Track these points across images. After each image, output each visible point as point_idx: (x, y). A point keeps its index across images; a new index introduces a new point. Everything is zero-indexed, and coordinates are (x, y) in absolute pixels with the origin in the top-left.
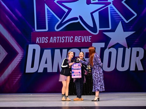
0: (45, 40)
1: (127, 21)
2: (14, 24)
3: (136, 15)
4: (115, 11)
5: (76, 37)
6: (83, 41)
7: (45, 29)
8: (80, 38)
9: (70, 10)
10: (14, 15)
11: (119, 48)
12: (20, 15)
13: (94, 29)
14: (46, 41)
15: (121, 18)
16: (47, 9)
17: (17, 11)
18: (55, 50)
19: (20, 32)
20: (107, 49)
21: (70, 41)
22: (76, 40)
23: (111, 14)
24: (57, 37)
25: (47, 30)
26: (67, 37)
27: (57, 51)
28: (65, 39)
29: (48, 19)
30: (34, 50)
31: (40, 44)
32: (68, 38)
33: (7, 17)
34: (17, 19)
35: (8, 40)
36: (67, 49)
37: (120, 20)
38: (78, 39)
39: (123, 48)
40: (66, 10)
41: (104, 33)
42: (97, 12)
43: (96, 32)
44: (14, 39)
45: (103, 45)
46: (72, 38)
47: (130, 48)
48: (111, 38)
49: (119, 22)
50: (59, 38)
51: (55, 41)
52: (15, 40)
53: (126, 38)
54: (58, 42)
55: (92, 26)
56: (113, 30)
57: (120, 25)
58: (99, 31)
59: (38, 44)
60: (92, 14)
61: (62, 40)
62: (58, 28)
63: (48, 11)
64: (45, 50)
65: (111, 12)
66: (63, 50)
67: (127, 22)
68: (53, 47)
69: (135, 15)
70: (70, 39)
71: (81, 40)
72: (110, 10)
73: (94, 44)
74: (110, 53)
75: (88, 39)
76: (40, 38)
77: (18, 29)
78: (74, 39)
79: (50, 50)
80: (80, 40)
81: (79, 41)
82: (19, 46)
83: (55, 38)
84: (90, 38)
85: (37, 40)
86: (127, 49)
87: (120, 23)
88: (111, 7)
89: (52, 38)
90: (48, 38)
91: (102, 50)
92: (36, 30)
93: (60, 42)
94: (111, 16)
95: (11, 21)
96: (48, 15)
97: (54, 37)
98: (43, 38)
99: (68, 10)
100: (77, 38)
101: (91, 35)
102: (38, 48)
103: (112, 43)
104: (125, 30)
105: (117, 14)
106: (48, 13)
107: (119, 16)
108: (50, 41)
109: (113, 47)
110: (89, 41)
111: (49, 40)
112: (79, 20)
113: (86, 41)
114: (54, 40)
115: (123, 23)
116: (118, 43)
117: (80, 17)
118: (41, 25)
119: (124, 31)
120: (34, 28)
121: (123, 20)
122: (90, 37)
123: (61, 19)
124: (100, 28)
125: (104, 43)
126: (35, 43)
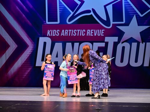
0: (57, 33)
1: (142, 14)
2: (24, 16)
4: (130, 5)
5: (88, 30)
6: (95, 35)
7: (57, 21)
8: (93, 31)
10: (24, 7)
11: (133, 43)
12: (31, 6)
13: (107, 22)
14: (58, 34)
15: (135, 11)
16: (59, 1)
17: (28, 2)
18: (67, 43)
19: (31, 24)
20: (120, 43)
21: (83, 35)
22: (88, 34)
23: (125, 7)
24: (69, 30)
25: (58, 22)
26: (79, 30)
27: (69, 45)
28: (77, 32)
29: (60, 12)
32: (80, 31)
33: (18, 8)
34: (28, 11)
35: (18, 32)
36: (78, 43)
37: (134, 13)
38: (90, 33)
39: (137, 43)
41: (117, 27)
42: (111, 5)
43: (109, 26)
45: (116, 39)
46: (84, 31)
47: (144, 43)
48: (124, 33)
49: (134, 16)
50: (71, 32)
51: (66, 34)
52: (25, 33)
54: (69, 35)
55: (106, 20)
56: (127, 24)
57: (134, 19)
58: (113, 24)
59: (49, 37)
60: (105, 6)
61: (74, 33)
62: (70, 20)
63: (60, 3)
64: (56, 43)
65: (125, 5)
66: (75, 43)
67: (141, 16)
68: (64, 40)
69: (149, 9)
70: (82, 33)
71: (93, 34)
72: (125, 3)
73: (107, 39)
74: (123, 48)
75: (101, 33)
76: (51, 31)
77: (29, 22)
78: (86, 33)
79: (61, 43)
80: (92, 34)
81: (91, 35)
82: (30, 38)
83: (67, 31)
84: (103, 31)
85: (48, 33)
86: (141, 44)
89: (63, 31)
90: (59, 31)
91: (115, 44)
92: (48, 23)
93: (72, 35)
94: (125, 9)
95: (22, 13)
96: (60, 7)
97: (66, 30)
98: (54, 30)
99: (80, 2)
100: (90, 32)
101: (103, 28)
102: (48, 41)
103: (125, 37)
104: (140, 24)
105: (132, 7)
106: (60, 5)
107: (134, 9)
108: (62, 34)
109: (126, 41)
110: (102, 35)
111: (60, 33)
112: (92, 13)
113: (98, 35)
114: (66, 33)
115: (138, 16)
116: (132, 38)
117: (93, 10)
118: (53, 18)
119: (138, 25)
120: (46, 21)
121: (137, 13)
122: (102, 30)
123: (73, 11)
124: (113, 22)
125: (118, 37)
126: (46, 36)
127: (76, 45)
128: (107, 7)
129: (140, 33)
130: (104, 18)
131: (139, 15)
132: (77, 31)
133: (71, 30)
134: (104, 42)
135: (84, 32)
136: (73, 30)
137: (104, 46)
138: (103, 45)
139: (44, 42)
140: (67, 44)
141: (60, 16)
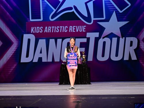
0: (40, 30)
1: (121, 11)
2: (8, 14)
3: (130, 4)
5: (70, 27)
6: (77, 31)
7: (40, 18)
8: (75, 28)
10: (8, 5)
11: (113, 38)
12: (15, 4)
13: (88, 19)
14: (41, 31)
15: (115, 7)
19: (15, 22)
20: (101, 39)
21: (65, 31)
22: (71, 30)
23: (105, 4)
24: (52, 27)
25: (42, 19)
26: (61, 27)
27: (52, 41)
29: (43, 9)
31: (35, 34)
32: (62, 28)
33: (2, 6)
34: (12, 9)
37: (114, 10)
38: (72, 29)
39: (117, 38)
41: (98, 23)
42: (92, 3)
43: (90, 22)
44: (8, 29)
45: (97, 34)
46: (66, 27)
47: (124, 38)
48: (105, 28)
49: (113, 12)
50: (54, 28)
51: (49, 31)
54: (52, 32)
55: (87, 17)
56: (107, 20)
57: (114, 15)
58: (94, 20)
59: (32, 33)
60: (86, 3)
61: (56, 30)
62: (52, 18)
63: (43, 1)
64: (40, 40)
65: (105, 2)
66: (58, 39)
68: (47, 37)
69: (128, 5)
70: (64, 29)
71: (75, 30)
73: (88, 35)
74: (104, 43)
75: (82, 29)
76: (35, 28)
77: (13, 19)
78: (68, 29)
79: (45, 40)
80: (74, 30)
81: (73, 31)
82: (14, 36)
84: (85, 27)
85: (32, 30)
86: (121, 38)
87: (114, 14)
89: (46, 27)
90: (42, 28)
91: (97, 40)
92: (31, 20)
93: (55, 32)
94: (105, 6)
95: (6, 11)
96: (42, 5)
97: (49, 27)
98: (37, 27)
100: (72, 28)
101: (85, 24)
102: (32, 38)
103: (106, 32)
104: (119, 20)
105: (111, 3)
106: (42, 3)
107: (113, 5)
108: (45, 31)
109: (106, 36)
110: (84, 31)
111: (44, 29)
112: (74, 10)
113: (80, 31)
114: (49, 29)
115: (117, 13)
116: (112, 33)
117: (75, 7)
118: (36, 15)
120: (29, 18)
121: (117, 10)
122: (84, 26)
123: (55, 9)
124: (94, 18)
125: (99, 33)
126: (30, 33)
127: (59, 41)
128: (88, 4)
129: (120, 28)
130: (86, 15)
132: (60, 28)
133: (54, 27)
134: (85, 37)
135: (66, 29)
137: (86, 41)
138: (84, 40)
139: (28, 39)
140: (51, 40)
141: (43, 13)
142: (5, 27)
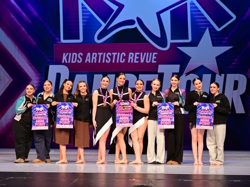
0: (78, 58)
1: (219, 27)
2: (24, 29)
3: (234, 17)
4: (200, 11)
5: (130, 54)
6: (142, 61)
7: (78, 38)
8: (138, 55)
9: (121, 7)
10: (24, 14)
11: (204, 75)
12: (35, 13)
13: (162, 41)
14: (80, 60)
15: (208, 22)
16: (83, 5)
17: (30, 6)
18: (95, 75)
19: (34, 43)
20: (184, 75)
21: (121, 62)
22: (131, 59)
23: (191, 15)
24: (99, 54)
25: (81, 40)
26: (114, 54)
27: (98, 78)
28: (111, 57)
29: (83, 22)
30: (58, 75)
31: (68, 65)
32: (116, 56)
33: (13, 16)
34: (30, 22)
35: (14, 57)
36: (114, 75)
37: (207, 26)
38: (134, 58)
39: (210, 75)
40: (115, 8)
41: (179, 48)
42: (168, 12)
43: (165, 46)
44: (24, 56)
45: (176, 68)
46: (123, 55)
47: (223, 75)
48: (190, 58)
49: (205, 29)
50: (102, 56)
51: (94, 60)
52: (26, 58)
53: (217, 58)
54: (99, 62)
55: (159, 36)
56: (194, 44)
57: (207, 34)
58: (171, 44)
59: (65, 64)
60: (158, 14)
61: (106, 58)
62: (99, 38)
63: (84, 8)
64: (77, 75)
65: (191, 11)
66: (108, 75)
67: (218, 29)
68: (91, 71)
69: (232, 18)
70: (119, 58)
71: (139, 60)
72: (191, 8)
73: (162, 68)
75: (151, 58)
76: (69, 54)
77: (31, 39)
78: (126, 58)
79: (86, 76)
80: (137, 60)
81: (135, 62)
82: (33, 67)
83: (95, 55)
84: (155, 56)
85: (64, 58)
86: (217, 76)
87: (207, 31)
88: (192, 4)
89: (89, 54)
90: (82, 55)
92: (63, 41)
93: (103, 62)
94: (192, 18)
95: (20, 24)
96: (83, 15)
97: (93, 54)
98: (73, 54)
99: (117, 7)
100: (133, 56)
101: (156, 50)
102: (64, 71)
103: (192, 65)
104: (215, 44)
105: (202, 15)
106: (83, 12)
107: (205, 18)
108: (87, 60)
109: (193, 72)
110: (153, 62)
111: (84, 57)
112: (137, 25)
113: (147, 61)
114: (93, 58)
115: (212, 31)
116: (202, 66)
117: (139, 19)
118: (71, 32)
119: (213, 46)
120: (60, 37)
121: (211, 25)
122: (154, 54)
123: (105, 23)
124: (172, 39)
125: (179, 65)
126: (61, 63)
128: (161, 15)
130: (158, 34)
131: (214, 29)
132: (112, 55)
133: (102, 54)
134: (156, 73)
135: (123, 57)
136: (105, 54)
139: (57, 74)
141: (84, 30)
142: (17, 52)
